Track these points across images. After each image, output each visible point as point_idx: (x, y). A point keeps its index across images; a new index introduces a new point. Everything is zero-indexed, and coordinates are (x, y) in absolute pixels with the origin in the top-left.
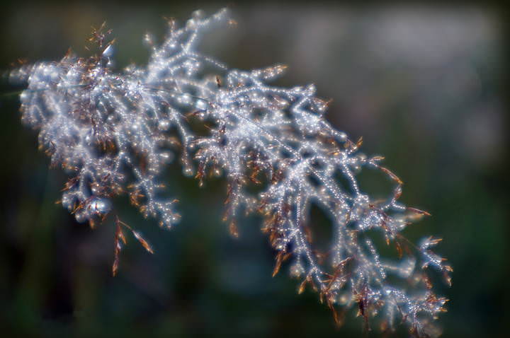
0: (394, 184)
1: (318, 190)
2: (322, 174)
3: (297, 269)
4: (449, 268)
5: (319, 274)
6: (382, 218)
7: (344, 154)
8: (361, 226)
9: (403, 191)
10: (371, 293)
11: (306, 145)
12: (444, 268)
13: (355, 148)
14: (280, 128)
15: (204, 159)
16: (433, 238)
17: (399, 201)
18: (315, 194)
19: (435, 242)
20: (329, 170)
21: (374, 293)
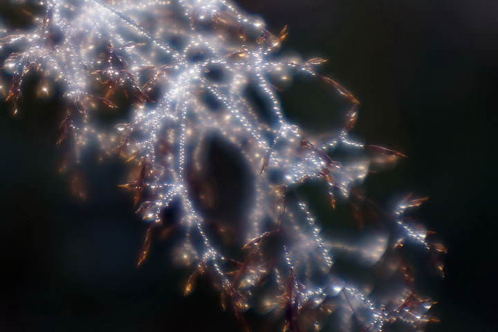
0: (345, 105)
1: (219, 118)
2: (225, 92)
3: (185, 254)
4: (440, 248)
5: (218, 261)
6: (323, 163)
7: (256, 55)
8: (288, 177)
9: (360, 116)
10: (304, 291)
11: (197, 41)
12: (432, 248)
13: (276, 44)
14: (156, 12)
15: (20, 69)
16: (413, 197)
17: (355, 133)
18: (215, 124)
19: (416, 203)
20: (237, 82)
21: (310, 292)
